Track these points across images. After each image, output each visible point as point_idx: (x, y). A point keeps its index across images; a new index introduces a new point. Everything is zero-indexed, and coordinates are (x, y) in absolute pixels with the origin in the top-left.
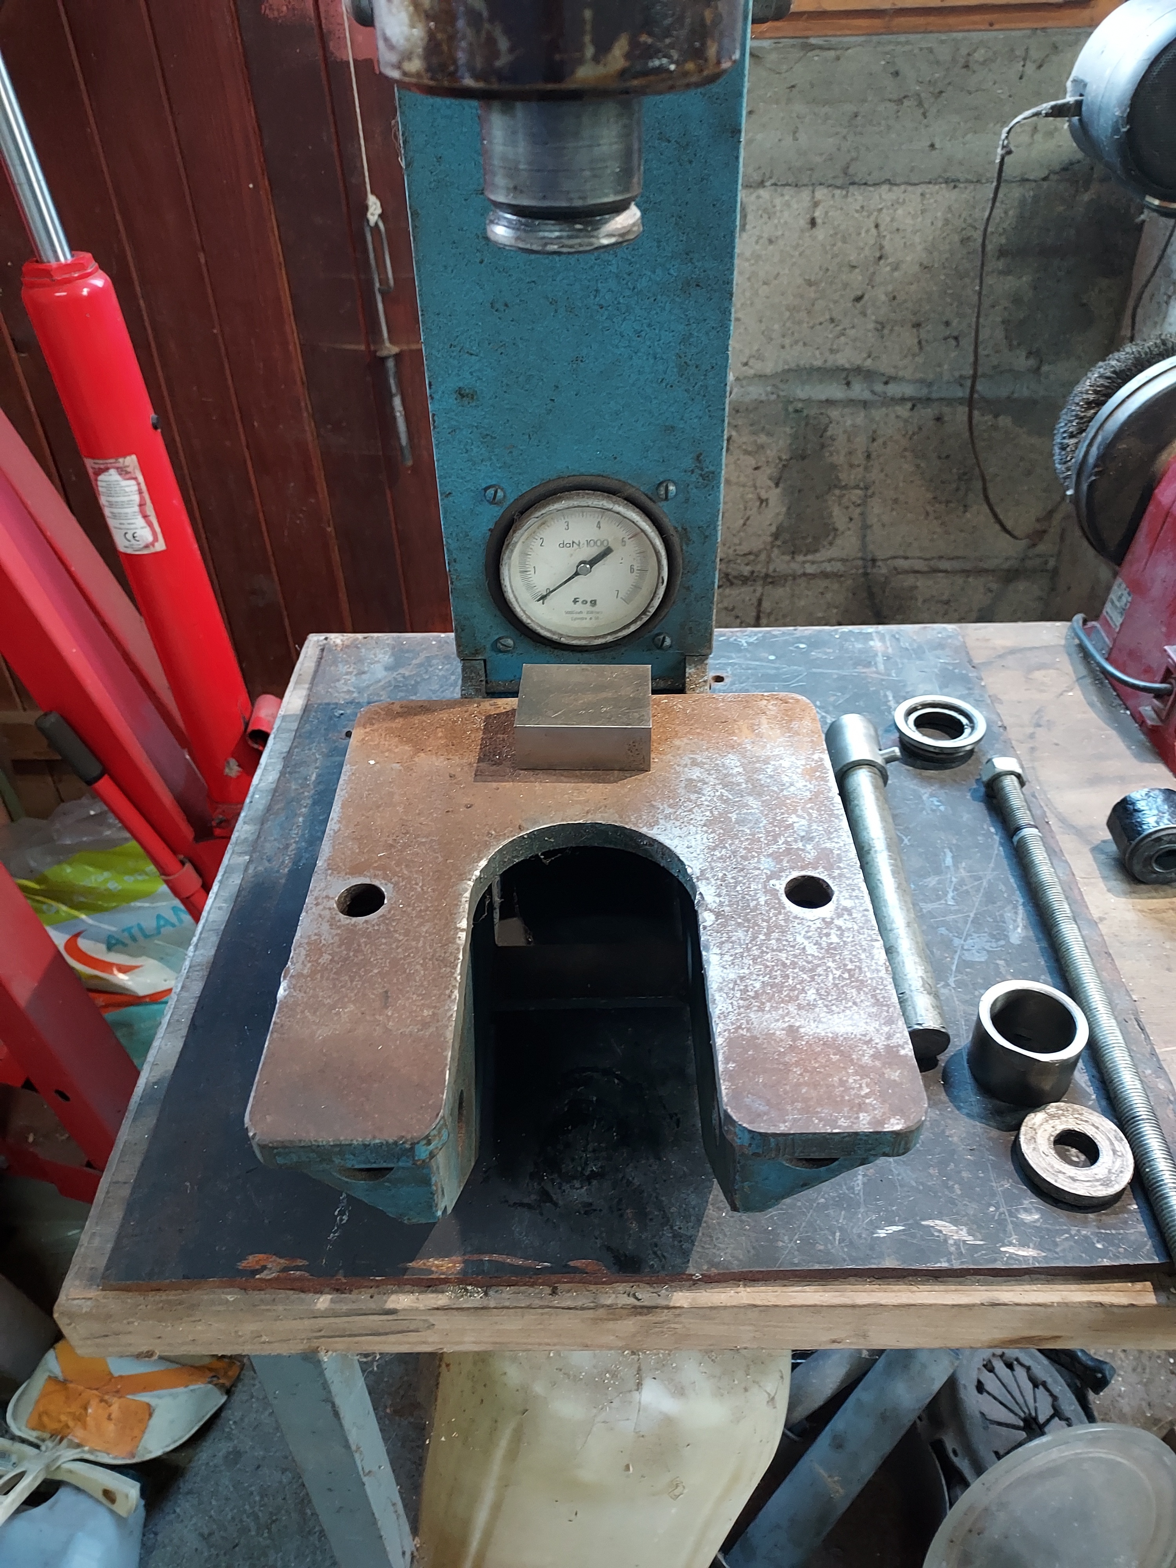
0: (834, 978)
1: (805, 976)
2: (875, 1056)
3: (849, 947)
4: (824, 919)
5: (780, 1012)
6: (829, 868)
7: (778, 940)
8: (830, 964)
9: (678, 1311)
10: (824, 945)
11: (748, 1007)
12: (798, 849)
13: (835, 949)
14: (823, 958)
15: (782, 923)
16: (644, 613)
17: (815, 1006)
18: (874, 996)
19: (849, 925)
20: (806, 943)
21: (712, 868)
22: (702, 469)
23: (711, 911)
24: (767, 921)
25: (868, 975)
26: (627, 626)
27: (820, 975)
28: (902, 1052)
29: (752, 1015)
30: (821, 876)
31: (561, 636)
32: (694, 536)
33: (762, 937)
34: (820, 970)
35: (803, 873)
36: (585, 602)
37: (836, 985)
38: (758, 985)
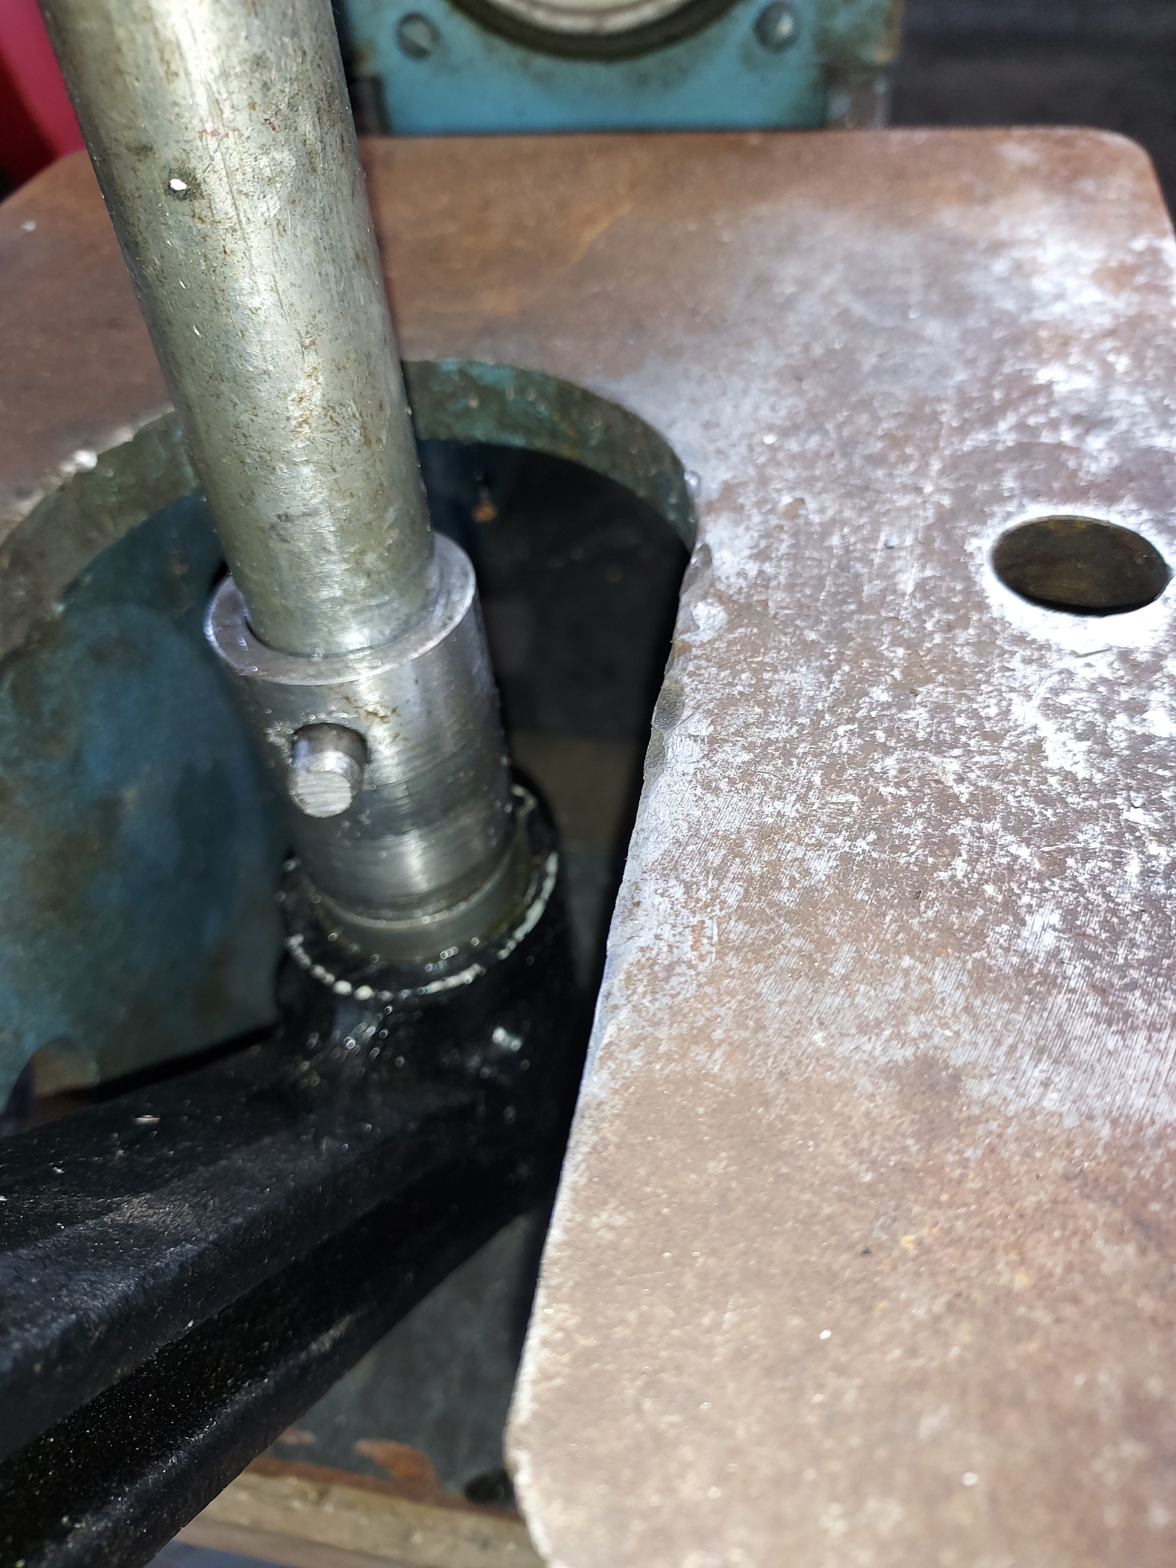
11: (758, 953)
12: (1058, 446)
21: (766, 481)
24: (911, 646)
29: (770, 990)
34: (1090, 836)
35: (1064, 511)
38: (822, 867)
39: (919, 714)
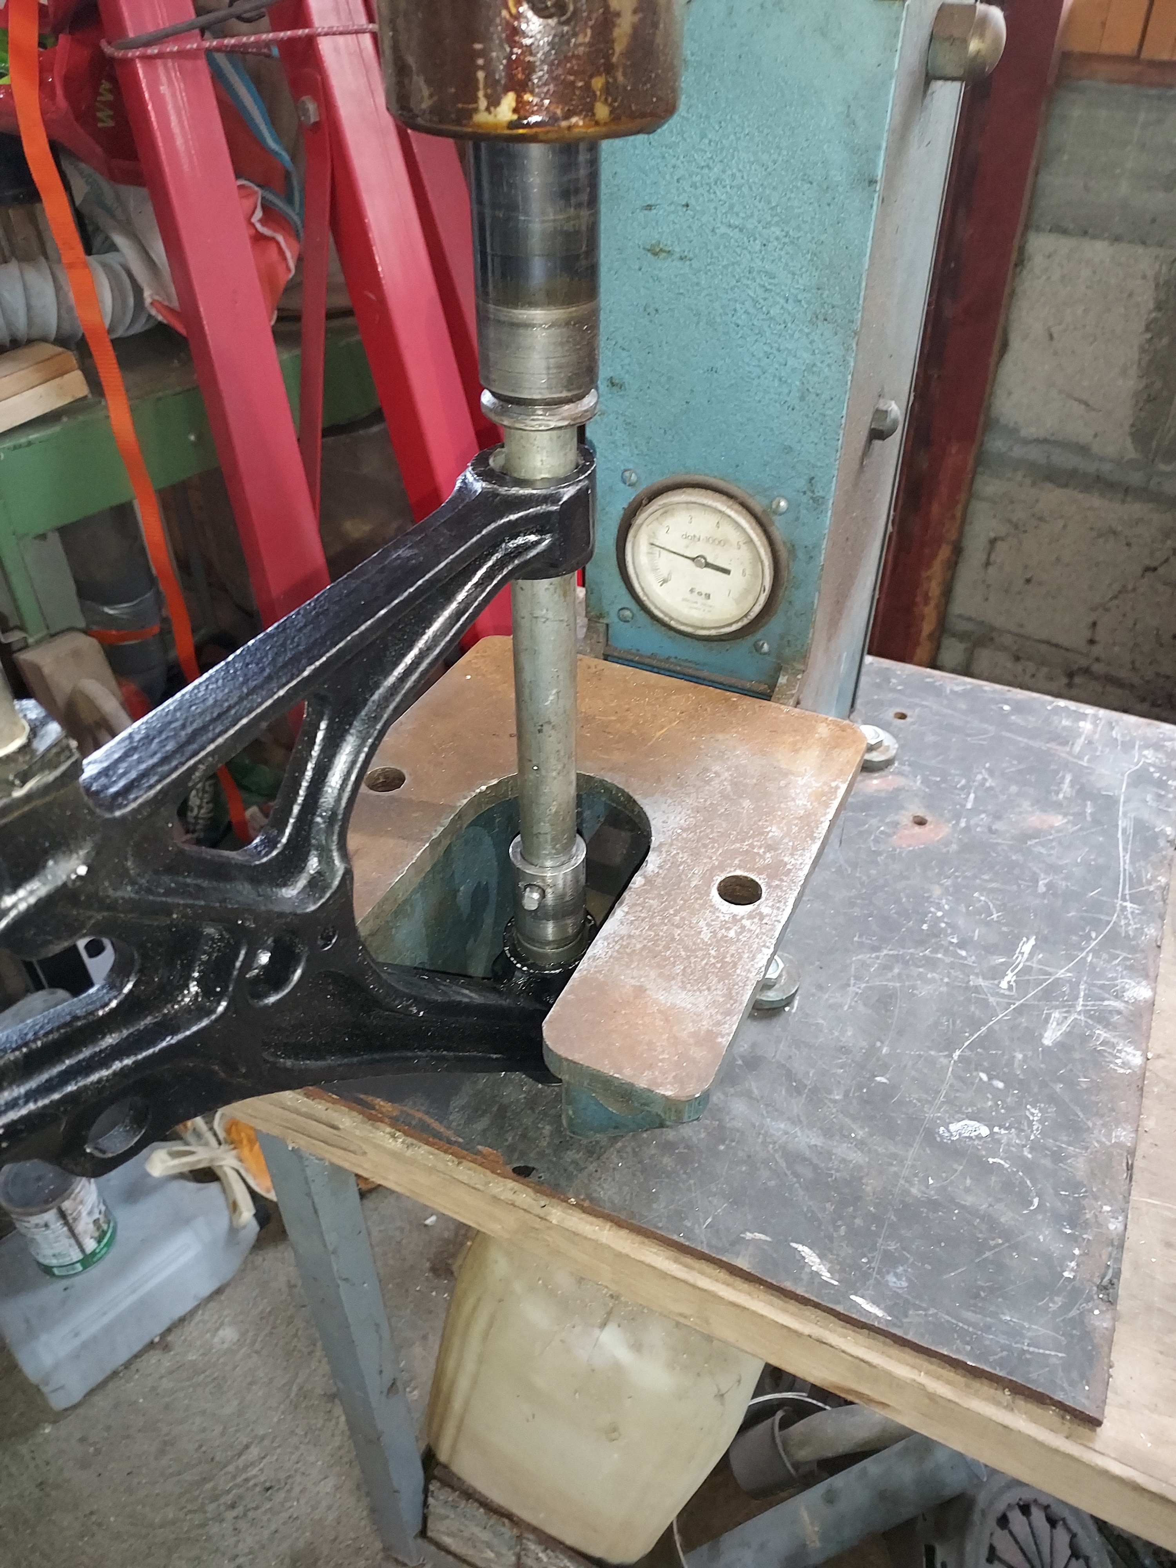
0: (706, 964)
1: (683, 953)
2: (694, 1034)
3: (739, 944)
4: (735, 916)
5: (642, 973)
6: (771, 877)
7: (683, 919)
8: (713, 952)
9: (548, 1224)
10: (720, 935)
11: (617, 959)
12: (758, 853)
13: (726, 942)
14: (710, 945)
15: (697, 906)
16: (746, 616)
17: (674, 978)
18: (730, 990)
19: (753, 927)
20: (705, 928)
21: (671, 845)
22: (813, 492)
23: (645, 877)
24: (686, 901)
25: (738, 971)
26: (730, 625)
27: (697, 957)
28: (720, 1040)
29: (617, 967)
30: (760, 882)
31: (672, 619)
32: (801, 555)
33: (671, 912)
34: (700, 953)
35: (746, 874)
36: (700, 594)
37: (703, 969)
38: (639, 946)
39: (678, 918)
